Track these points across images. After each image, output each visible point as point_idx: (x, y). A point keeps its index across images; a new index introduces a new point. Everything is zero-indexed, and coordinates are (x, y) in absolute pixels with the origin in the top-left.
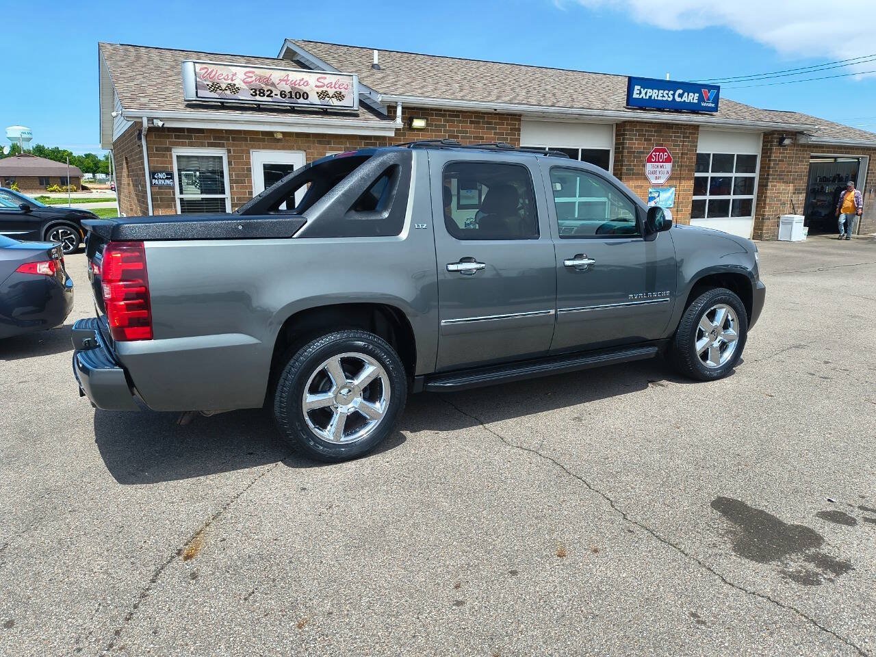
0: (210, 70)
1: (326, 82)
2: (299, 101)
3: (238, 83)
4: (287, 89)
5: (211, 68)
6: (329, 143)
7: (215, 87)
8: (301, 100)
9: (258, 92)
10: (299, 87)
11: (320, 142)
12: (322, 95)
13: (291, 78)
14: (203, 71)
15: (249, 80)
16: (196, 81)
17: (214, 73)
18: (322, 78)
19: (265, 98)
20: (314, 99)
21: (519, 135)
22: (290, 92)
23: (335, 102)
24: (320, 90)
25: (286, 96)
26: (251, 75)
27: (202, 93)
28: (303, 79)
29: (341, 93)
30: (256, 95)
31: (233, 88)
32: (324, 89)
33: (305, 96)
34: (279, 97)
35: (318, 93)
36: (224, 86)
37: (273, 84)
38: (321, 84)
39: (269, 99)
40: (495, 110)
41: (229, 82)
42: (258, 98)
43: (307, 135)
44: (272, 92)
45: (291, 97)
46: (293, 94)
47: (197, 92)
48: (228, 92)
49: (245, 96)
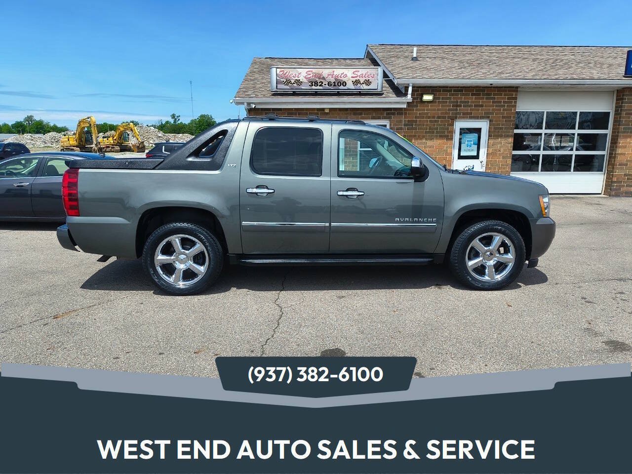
0: (285, 72)
1: (359, 74)
2: (340, 88)
3: (302, 78)
4: (333, 80)
5: (286, 71)
6: (361, 114)
7: (288, 82)
8: (342, 87)
9: (314, 84)
10: (341, 79)
11: (355, 114)
12: (356, 82)
13: (335, 73)
14: (281, 73)
15: (309, 76)
16: (277, 79)
17: (287, 74)
18: (356, 71)
19: (318, 87)
20: (350, 85)
21: (515, 102)
22: (335, 82)
23: (365, 87)
24: (354, 80)
25: (331, 85)
26: (310, 73)
27: (280, 86)
28: (343, 73)
29: (369, 80)
30: (312, 85)
31: (298, 82)
32: (357, 78)
33: (344, 84)
34: (327, 86)
35: (353, 82)
36: (293, 81)
37: (324, 78)
38: (355, 75)
39: (321, 88)
40: (491, 84)
41: (297, 78)
42: (314, 87)
43: (346, 109)
44: (322, 83)
45: (335, 86)
46: (336, 83)
47: (277, 86)
48: (295, 85)
49: (305, 87)
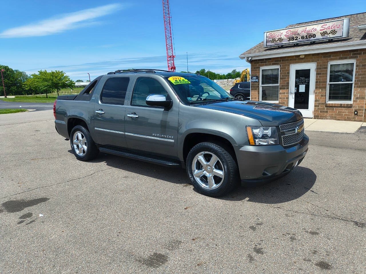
0: (272, 34)
1: (326, 27)
2: (311, 39)
3: (283, 37)
4: (305, 34)
5: (272, 33)
6: (330, 56)
7: (274, 40)
8: (312, 38)
9: (291, 39)
10: (311, 33)
11: (324, 57)
12: (324, 34)
13: (307, 30)
14: (270, 35)
15: (288, 34)
16: (266, 40)
17: (274, 35)
18: (324, 25)
19: (294, 41)
20: (319, 36)
22: (306, 36)
23: (331, 36)
24: (322, 32)
25: (304, 38)
26: (289, 32)
27: (268, 44)
28: (313, 28)
29: (335, 30)
30: (290, 40)
31: (280, 39)
32: (324, 31)
33: (314, 36)
34: (301, 39)
35: (321, 33)
36: (277, 39)
37: (298, 34)
38: (323, 29)
39: (296, 41)
41: (279, 37)
42: (291, 41)
43: (318, 54)
44: (297, 37)
45: (307, 38)
46: (308, 37)
47: (266, 44)
48: (278, 42)
49: (285, 42)
